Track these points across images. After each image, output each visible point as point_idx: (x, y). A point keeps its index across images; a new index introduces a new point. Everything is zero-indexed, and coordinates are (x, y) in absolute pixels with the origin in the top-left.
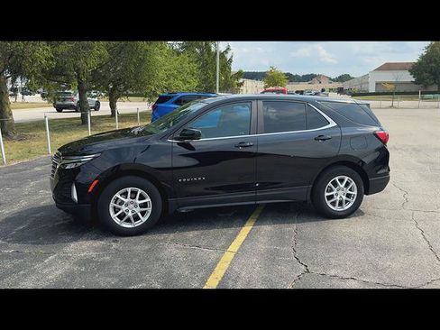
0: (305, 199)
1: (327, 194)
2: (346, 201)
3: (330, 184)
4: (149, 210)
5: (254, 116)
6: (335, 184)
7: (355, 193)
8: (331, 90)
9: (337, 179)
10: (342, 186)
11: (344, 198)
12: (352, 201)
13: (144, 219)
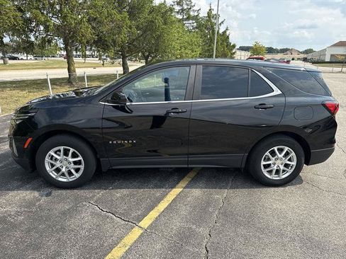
0: (239, 166)
1: (263, 163)
2: (284, 171)
3: (267, 153)
4: (82, 167)
5: (192, 80)
6: (273, 153)
7: (294, 163)
8: (298, 59)
9: (276, 148)
10: (281, 156)
11: (282, 167)
12: (290, 171)
13: (77, 175)
